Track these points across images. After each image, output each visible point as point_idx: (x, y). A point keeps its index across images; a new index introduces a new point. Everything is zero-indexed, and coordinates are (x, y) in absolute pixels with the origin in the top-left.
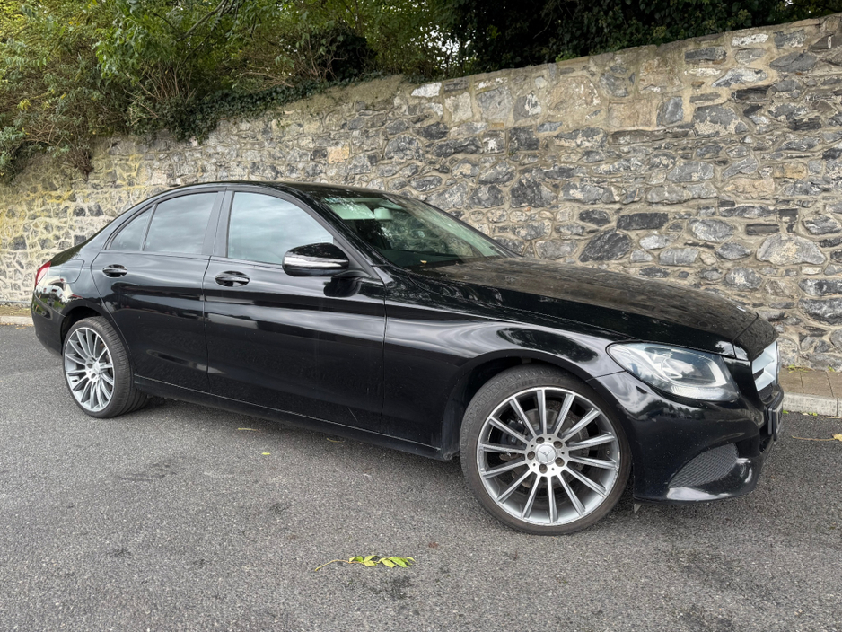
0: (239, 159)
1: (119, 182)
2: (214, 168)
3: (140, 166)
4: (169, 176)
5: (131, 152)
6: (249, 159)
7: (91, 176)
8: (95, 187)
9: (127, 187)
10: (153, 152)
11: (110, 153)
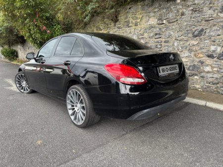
0: (211, 5)
1: (130, 25)
2: (191, 12)
3: (143, 16)
4: (159, 19)
5: (138, 11)
6: (219, 4)
7: (118, 23)
8: (119, 28)
9: (134, 27)
10: (150, 9)
11: (127, 12)
